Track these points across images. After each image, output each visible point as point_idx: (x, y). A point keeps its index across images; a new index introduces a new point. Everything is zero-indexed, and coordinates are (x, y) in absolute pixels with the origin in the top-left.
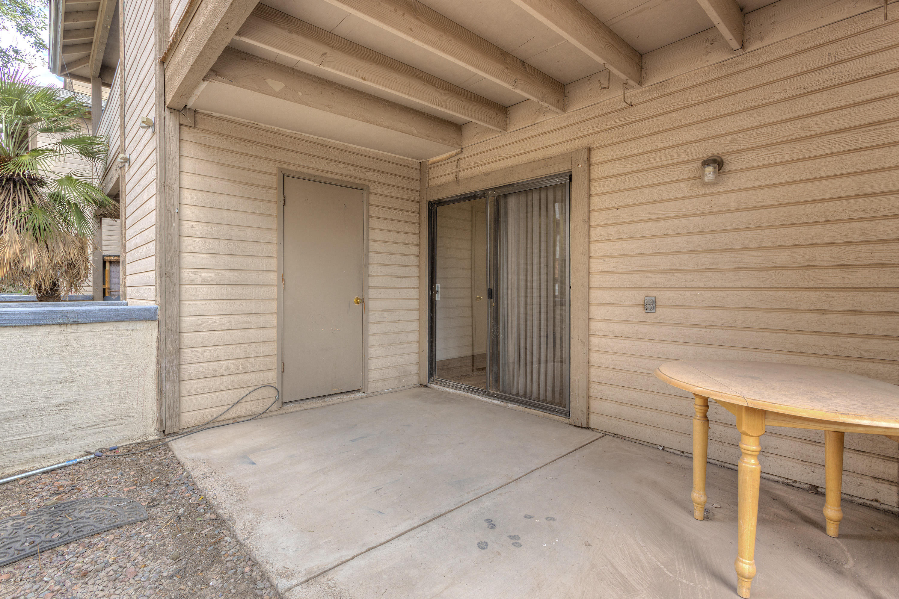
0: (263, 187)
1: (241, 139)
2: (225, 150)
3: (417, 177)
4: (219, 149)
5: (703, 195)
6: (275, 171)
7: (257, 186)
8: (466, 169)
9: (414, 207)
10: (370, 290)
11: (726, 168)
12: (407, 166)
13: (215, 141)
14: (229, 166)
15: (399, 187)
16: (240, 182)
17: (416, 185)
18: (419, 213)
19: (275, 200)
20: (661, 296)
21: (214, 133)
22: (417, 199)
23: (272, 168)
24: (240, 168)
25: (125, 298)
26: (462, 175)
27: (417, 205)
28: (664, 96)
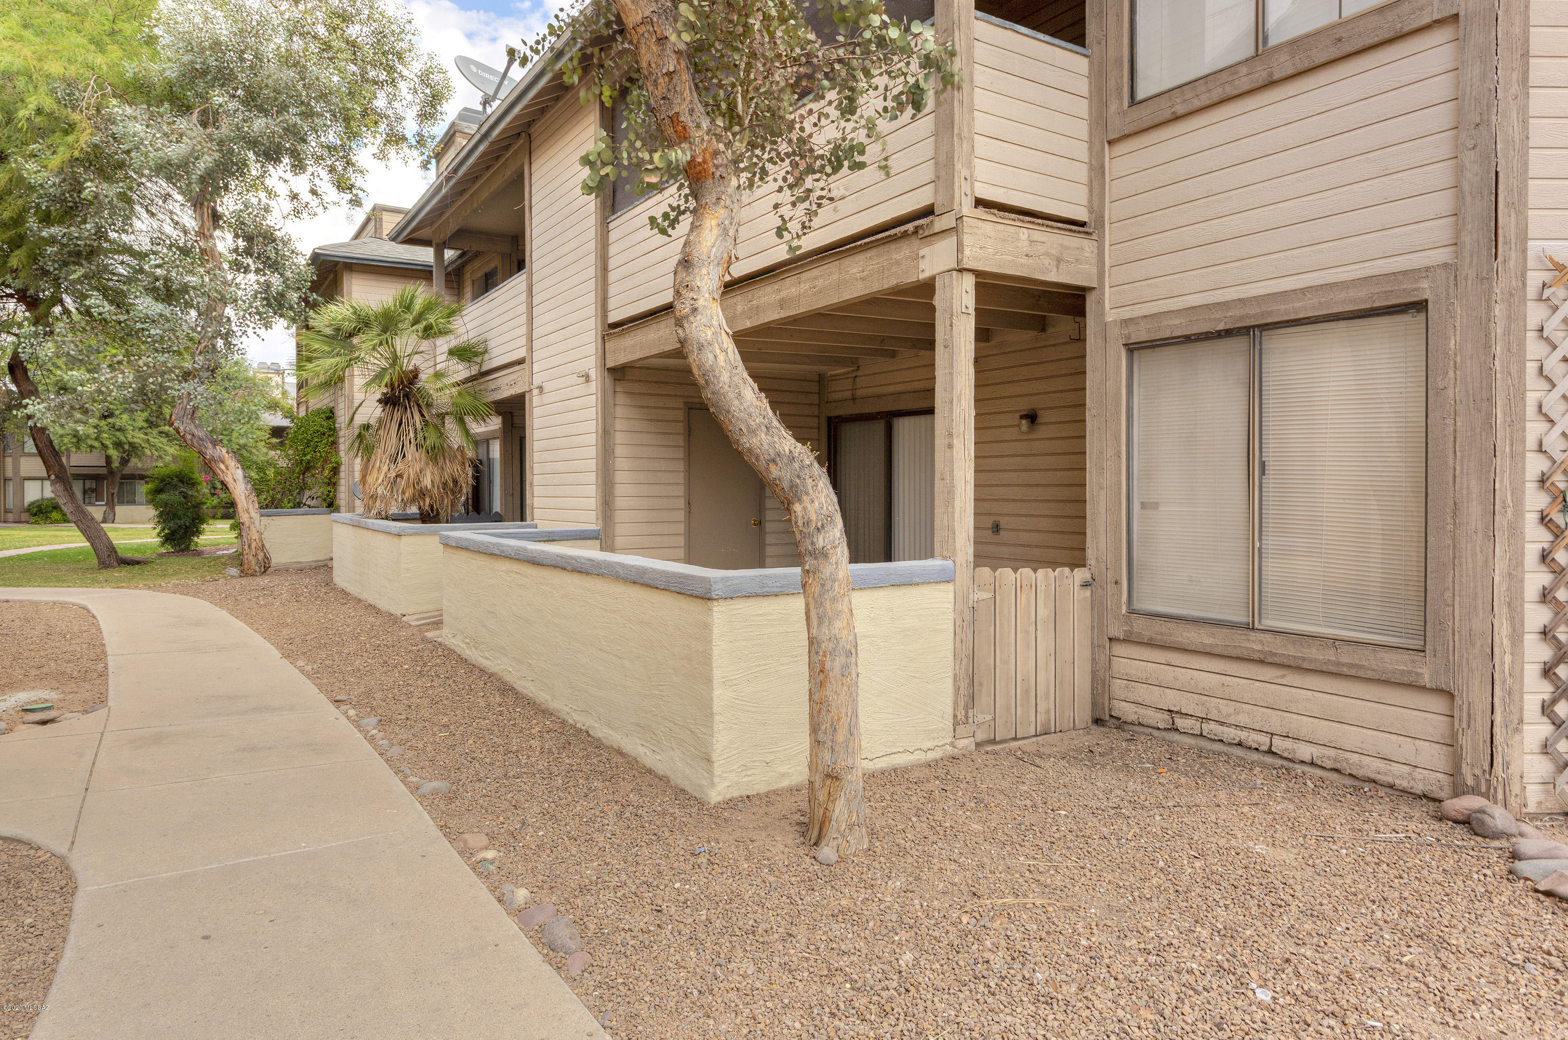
0: (672, 421)
1: (655, 382)
2: (644, 394)
3: (816, 389)
4: (640, 394)
5: (1026, 440)
6: (682, 406)
7: (668, 421)
8: (862, 388)
9: (813, 422)
10: (767, 512)
11: (1040, 420)
12: (805, 380)
13: (637, 387)
14: (647, 407)
15: (796, 404)
16: (658, 421)
17: (815, 399)
18: (818, 428)
19: (682, 431)
20: (1004, 522)
21: (637, 381)
22: (816, 413)
23: (679, 403)
24: (655, 407)
25: (533, 520)
26: (860, 393)
27: (816, 420)
28: (1004, 353)
